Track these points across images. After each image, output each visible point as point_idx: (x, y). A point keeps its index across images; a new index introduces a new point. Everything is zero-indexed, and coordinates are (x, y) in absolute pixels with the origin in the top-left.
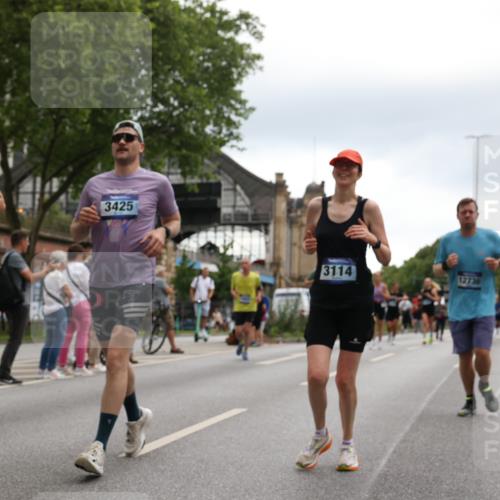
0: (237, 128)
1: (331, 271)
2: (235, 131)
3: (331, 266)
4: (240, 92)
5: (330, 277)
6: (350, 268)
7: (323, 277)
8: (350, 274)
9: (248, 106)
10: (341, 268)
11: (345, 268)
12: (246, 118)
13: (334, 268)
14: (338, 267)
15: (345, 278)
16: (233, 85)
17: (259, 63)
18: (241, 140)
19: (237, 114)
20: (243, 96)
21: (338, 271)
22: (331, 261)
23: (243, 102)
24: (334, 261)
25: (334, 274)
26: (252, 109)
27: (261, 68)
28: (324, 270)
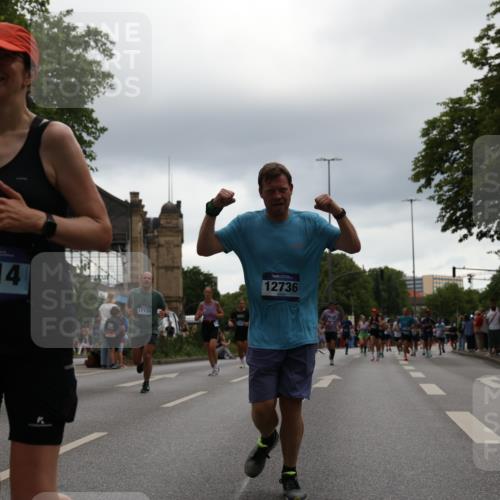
0: (90, 146)
2: (87, 149)
4: (92, 111)
9: (99, 126)
18: (94, 159)
23: (95, 122)
26: (103, 130)
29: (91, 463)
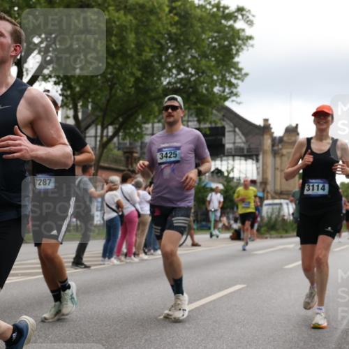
0: (236, 88)
1: (311, 188)
2: (235, 90)
3: (311, 184)
4: (238, 63)
5: (310, 192)
6: (324, 186)
7: (306, 192)
8: (324, 190)
9: (243, 72)
10: (318, 186)
11: (321, 186)
12: (243, 81)
13: (313, 186)
14: (316, 185)
15: (321, 192)
16: (233, 58)
17: (250, 42)
18: (239, 96)
19: (236, 78)
20: (240, 66)
21: (316, 188)
22: (311, 181)
23: (240, 70)
24: (313, 181)
25: (313, 190)
26: (246, 75)
27: (252, 46)
28: (306, 188)
29: (236, 306)
